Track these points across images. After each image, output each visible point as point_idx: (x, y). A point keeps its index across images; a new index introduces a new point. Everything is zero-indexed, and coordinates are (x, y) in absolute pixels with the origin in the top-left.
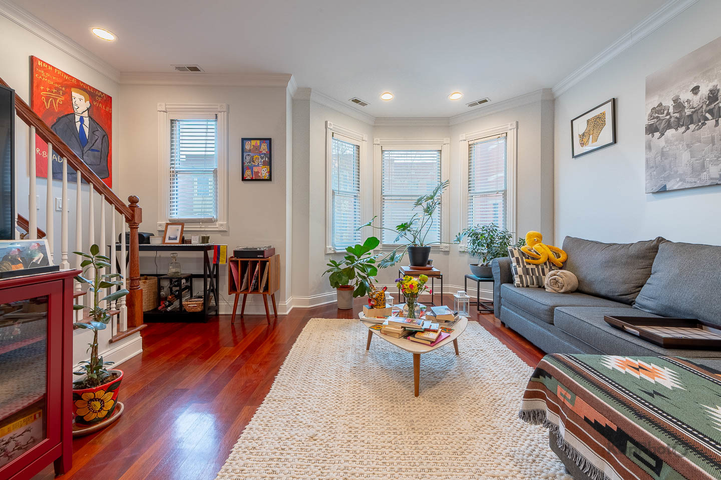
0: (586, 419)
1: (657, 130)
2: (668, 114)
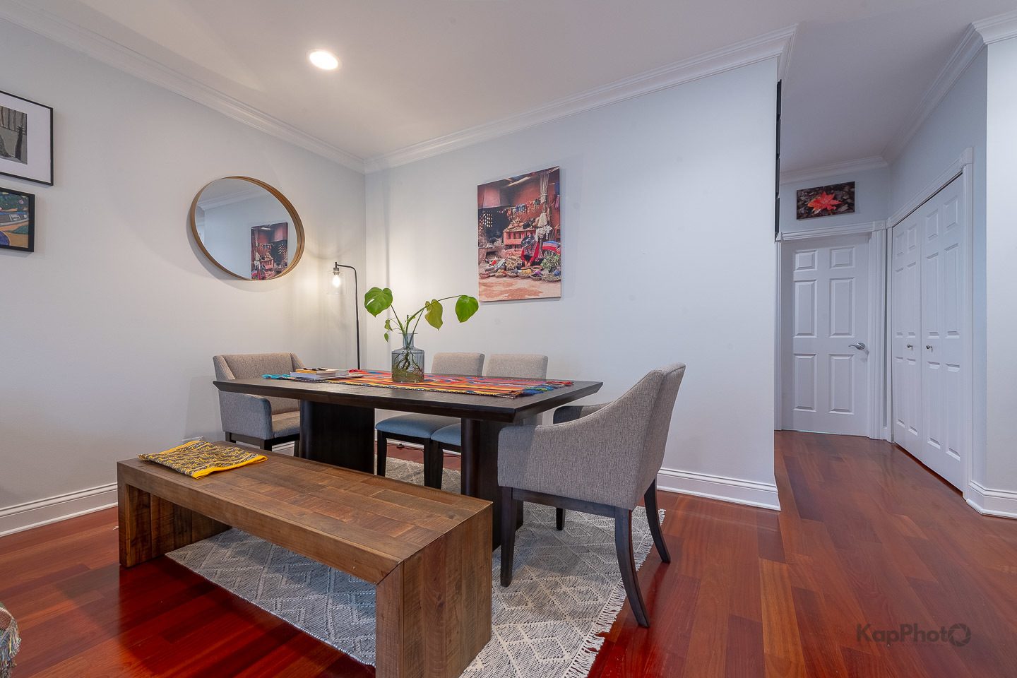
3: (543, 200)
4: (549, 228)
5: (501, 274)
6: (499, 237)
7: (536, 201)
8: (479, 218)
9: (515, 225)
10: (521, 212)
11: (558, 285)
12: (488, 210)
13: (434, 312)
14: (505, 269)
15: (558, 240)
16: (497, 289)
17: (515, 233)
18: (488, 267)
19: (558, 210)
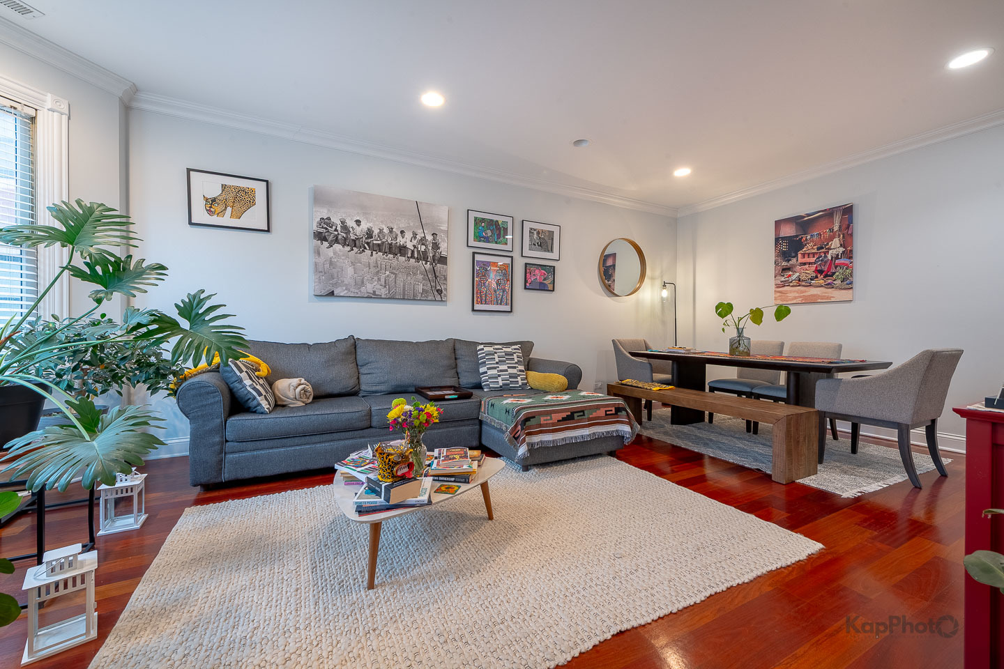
0: (558, 421)
1: (325, 239)
2: (336, 230)
3: (836, 228)
4: (842, 249)
5: (795, 284)
6: (794, 257)
7: (830, 229)
8: (776, 244)
9: (810, 248)
10: (815, 238)
11: (850, 291)
12: (783, 238)
13: (757, 315)
14: (799, 281)
15: (851, 258)
16: (791, 295)
17: (809, 254)
18: (783, 279)
19: (851, 235)
